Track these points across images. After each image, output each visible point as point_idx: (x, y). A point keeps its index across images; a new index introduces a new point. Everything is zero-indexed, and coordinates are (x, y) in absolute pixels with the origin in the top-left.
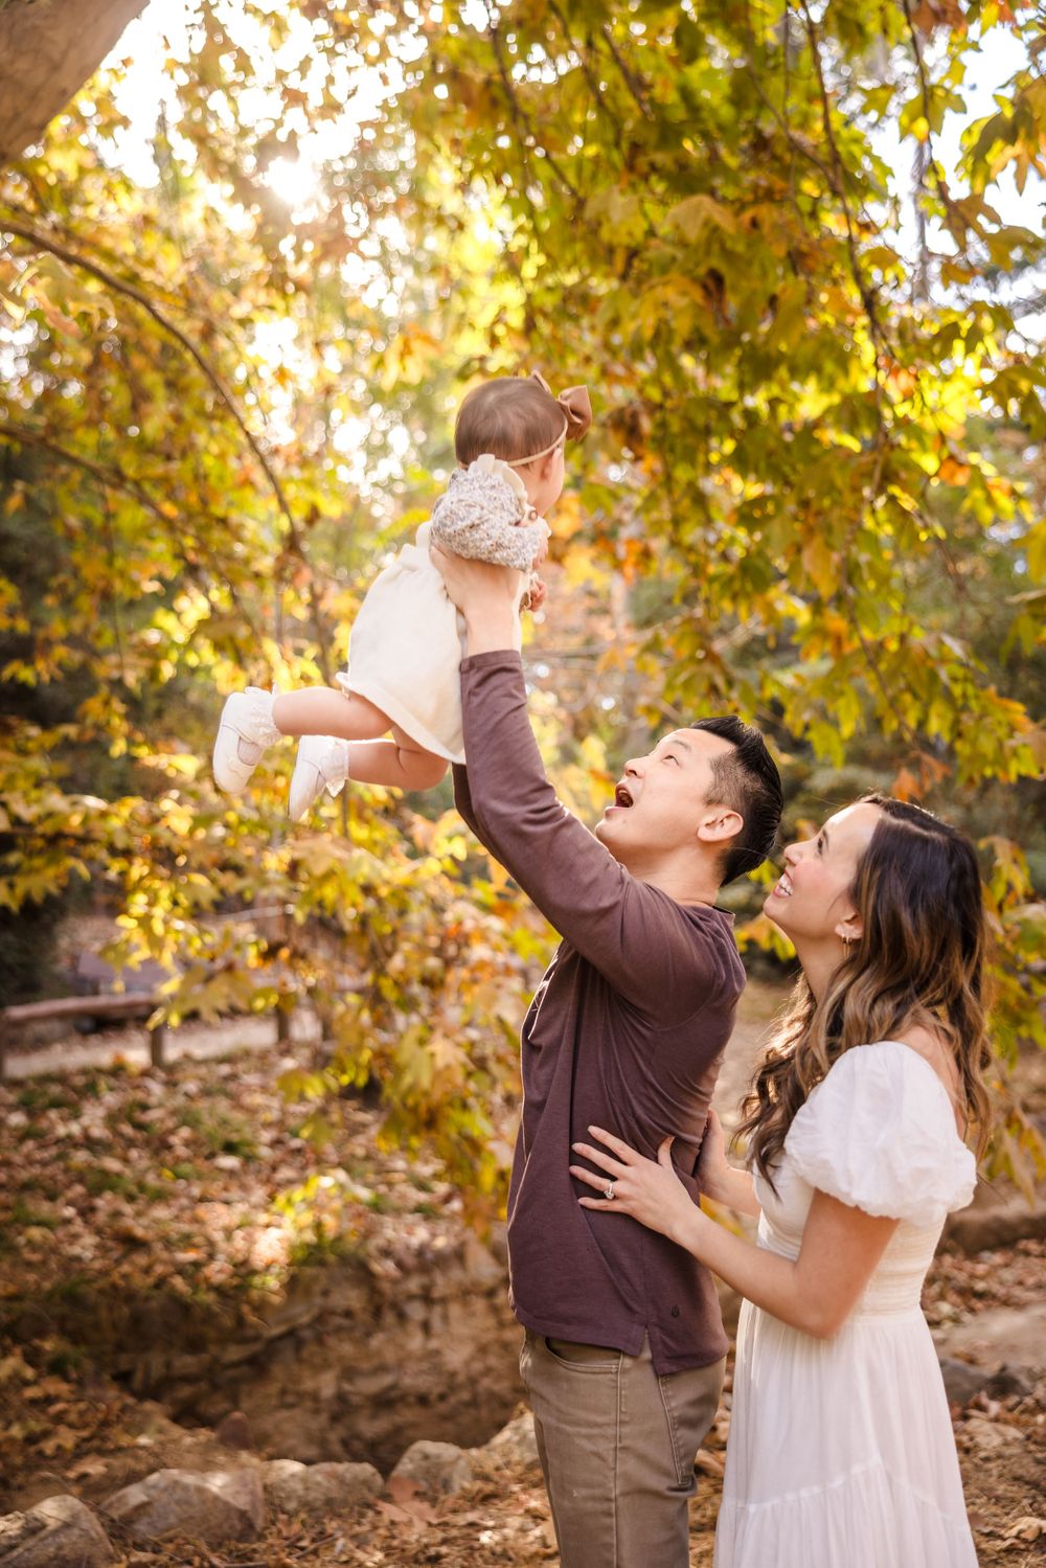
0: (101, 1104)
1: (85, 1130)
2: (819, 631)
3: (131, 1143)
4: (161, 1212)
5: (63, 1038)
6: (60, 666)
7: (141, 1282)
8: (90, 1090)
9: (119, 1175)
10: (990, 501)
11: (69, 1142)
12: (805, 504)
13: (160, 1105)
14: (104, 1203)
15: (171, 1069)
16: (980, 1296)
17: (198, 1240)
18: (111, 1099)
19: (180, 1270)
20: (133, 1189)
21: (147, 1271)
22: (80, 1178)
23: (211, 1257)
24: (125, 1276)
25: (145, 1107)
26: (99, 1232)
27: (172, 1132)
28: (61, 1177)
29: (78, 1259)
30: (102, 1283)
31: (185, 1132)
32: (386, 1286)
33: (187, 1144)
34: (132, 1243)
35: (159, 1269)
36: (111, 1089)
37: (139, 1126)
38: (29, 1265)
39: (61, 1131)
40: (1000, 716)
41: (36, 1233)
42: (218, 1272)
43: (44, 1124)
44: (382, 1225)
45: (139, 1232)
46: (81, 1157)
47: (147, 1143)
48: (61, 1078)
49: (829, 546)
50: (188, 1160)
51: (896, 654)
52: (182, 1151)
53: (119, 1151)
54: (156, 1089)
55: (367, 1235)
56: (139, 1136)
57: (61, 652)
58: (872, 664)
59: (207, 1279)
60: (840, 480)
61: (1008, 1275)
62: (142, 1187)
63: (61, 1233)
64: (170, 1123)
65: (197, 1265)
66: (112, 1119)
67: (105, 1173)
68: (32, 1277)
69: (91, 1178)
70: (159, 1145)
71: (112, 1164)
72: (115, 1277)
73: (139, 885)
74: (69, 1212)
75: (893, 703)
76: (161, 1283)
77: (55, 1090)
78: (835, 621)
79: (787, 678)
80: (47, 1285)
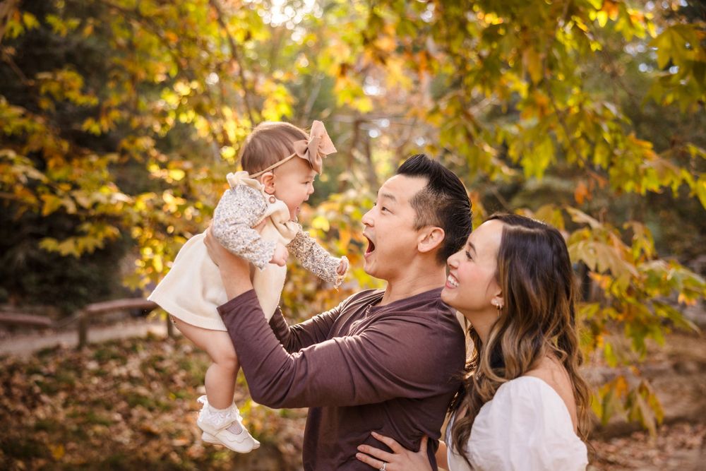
0: (139, 357)
1: (129, 373)
2: (530, 103)
3: (153, 379)
4: (168, 418)
5: (124, 320)
6: (115, 122)
7: (155, 457)
8: (133, 350)
9: (146, 397)
10: (631, 24)
11: (120, 378)
12: (524, 29)
13: (171, 358)
14: (137, 412)
15: (177, 339)
16: (611, 463)
17: (186, 433)
18: (144, 354)
19: (176, 450)
20: (152, 404)
21: (158, 450)
22: (125, 398)
23: (192, 442)
24: (146, 454)
25: (161, 359)
26: (133, 428)
27: (176, 373)
28: (115, 398)
29: (120, 444)
30: (133, 457)
31: (182, 374)
32: (288, 459)
33: (184, 380)
34: (150, 435)
35: (165, 450)
36: (144, 349)
37: (158, 370)
38: (94, 447)
39: (116, 372)
40: (637, 151)
41: (99, 429)
42: (196, 450)
43: (106, 368)
44: (286, 425)
45: (155, 429)
46: (126, 387)
47: (162, 379)
48: (117, 343)
49: (537, 51)
50: (185, 388)
51: (577, 115)
52: (180, 383)
53: (147, 383)
54: (168, 349)
55: (278, 431)
56: (158, 376)
57: (115, 114)
58: (562, 121)
59: (190, 456)
60: (544, 14)
61: (627, 452)
62: (158, 403)
63: (113, 429)
64: (175, 368)
65: (185, 447)
66: (144, 366)
67: (138, 396)
68: (95, 453)
69: (131, 399)
70: (168, 380)
71: (142, 391)
72: (140, 454)
73: (147, 243)
74: (118, 417)
75: (574, 143)
76: (165, 457)
77: (114, 350)
78: (542, 97)
79: (513, 129)
80: (103, 458)
